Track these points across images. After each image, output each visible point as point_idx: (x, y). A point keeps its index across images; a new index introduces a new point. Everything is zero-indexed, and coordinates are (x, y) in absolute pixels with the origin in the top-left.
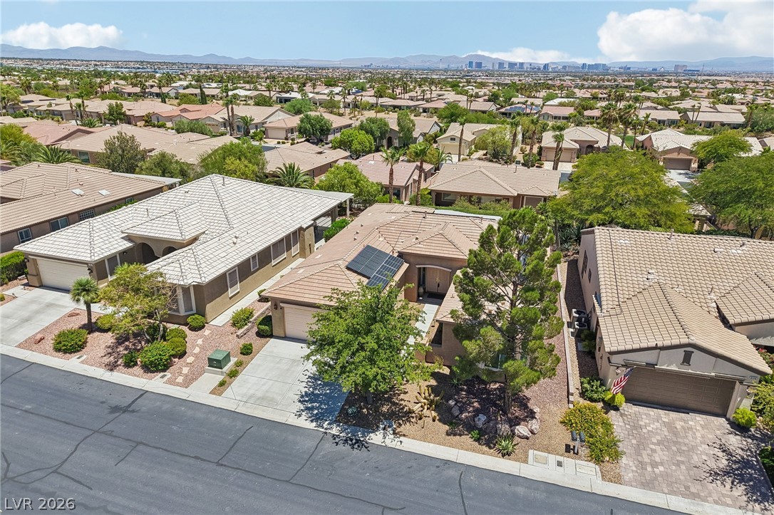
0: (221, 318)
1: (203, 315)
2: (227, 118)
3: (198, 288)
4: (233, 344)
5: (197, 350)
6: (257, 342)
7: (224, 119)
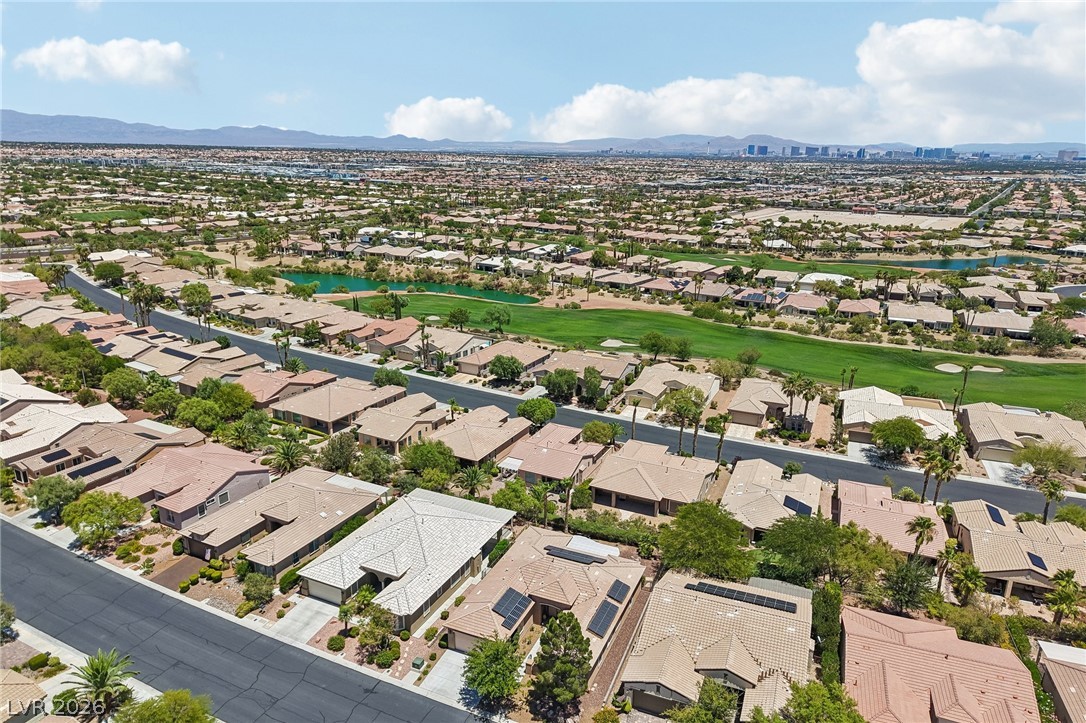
0: (419, 632)
1: (409, 631)
2: (421, 346)
3: (407, 617)
4: (425, 651)
5: (406, 655)
6: (439, 651)
7: (419, 347)
